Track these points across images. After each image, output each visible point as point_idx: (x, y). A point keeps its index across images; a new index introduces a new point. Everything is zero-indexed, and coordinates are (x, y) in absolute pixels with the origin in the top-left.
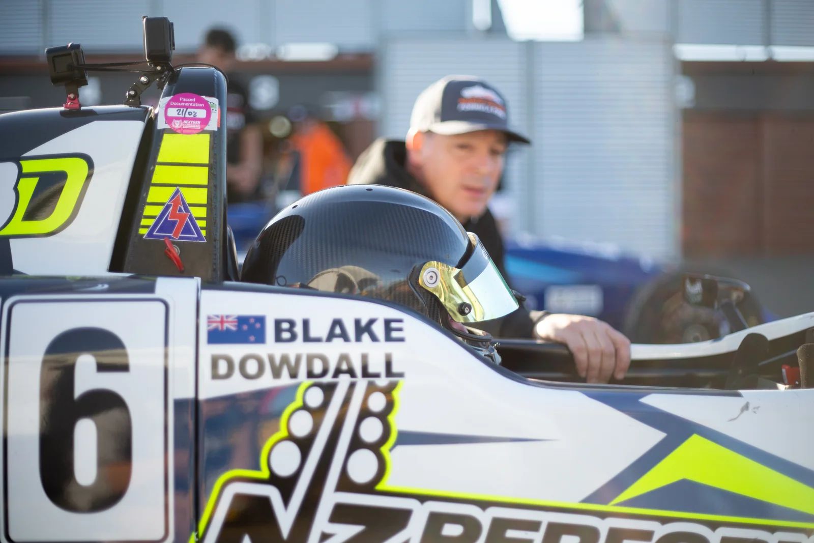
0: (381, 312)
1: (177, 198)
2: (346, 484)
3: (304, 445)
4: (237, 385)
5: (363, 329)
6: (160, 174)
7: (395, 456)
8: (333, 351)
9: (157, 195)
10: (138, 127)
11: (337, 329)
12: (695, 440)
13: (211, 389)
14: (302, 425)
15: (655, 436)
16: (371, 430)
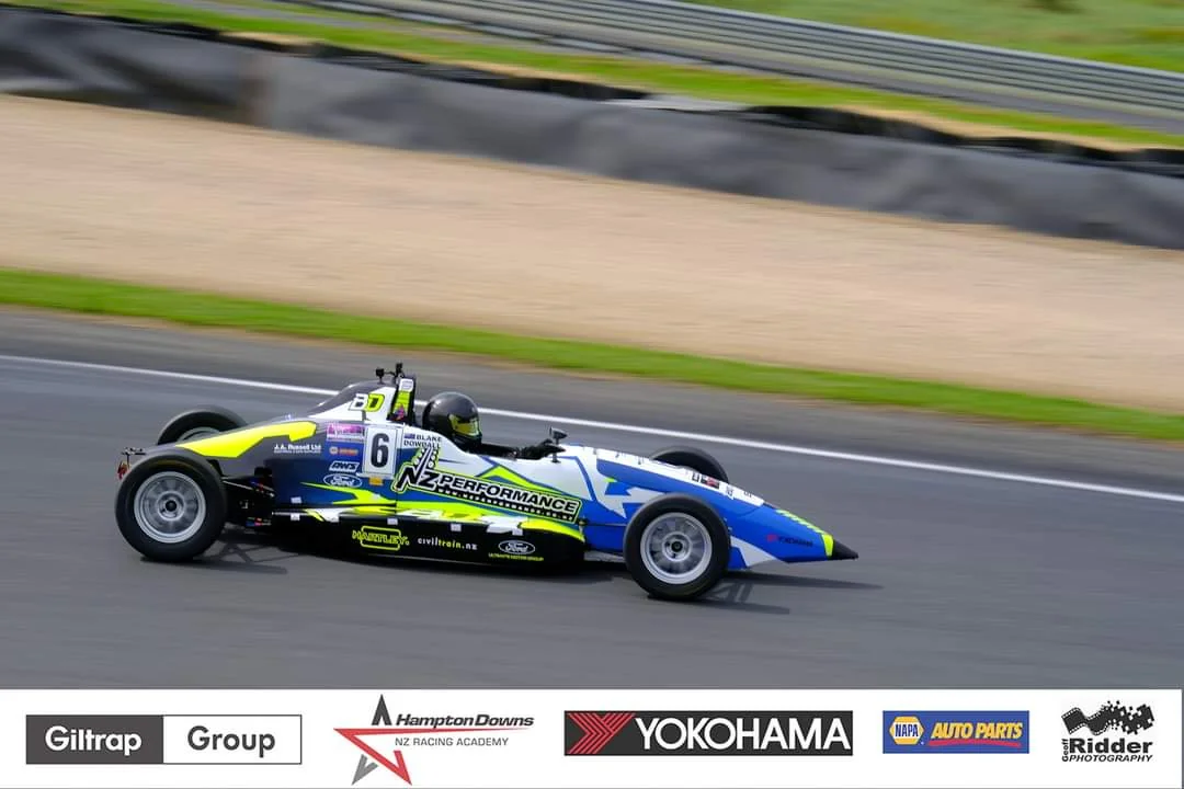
0: (437, 435)
1: (402, 407)
2: (427, 467)
3: (420, 459)
4: (409, 447)
5: (434, 438)
6: (399, 400)
7: (438, 463)
8: (428, 442)
9: (397, 405)
10: (393, 390)
11: (429, 438)
12: (499, 468)
13: (404, 447)
14: (421, 455)
15: (491, 466)
16: (433, 458)
